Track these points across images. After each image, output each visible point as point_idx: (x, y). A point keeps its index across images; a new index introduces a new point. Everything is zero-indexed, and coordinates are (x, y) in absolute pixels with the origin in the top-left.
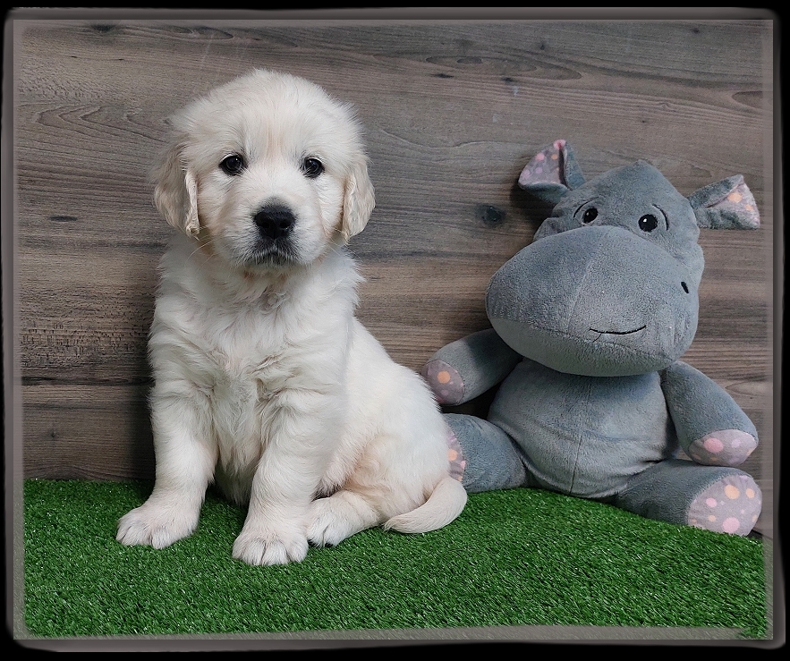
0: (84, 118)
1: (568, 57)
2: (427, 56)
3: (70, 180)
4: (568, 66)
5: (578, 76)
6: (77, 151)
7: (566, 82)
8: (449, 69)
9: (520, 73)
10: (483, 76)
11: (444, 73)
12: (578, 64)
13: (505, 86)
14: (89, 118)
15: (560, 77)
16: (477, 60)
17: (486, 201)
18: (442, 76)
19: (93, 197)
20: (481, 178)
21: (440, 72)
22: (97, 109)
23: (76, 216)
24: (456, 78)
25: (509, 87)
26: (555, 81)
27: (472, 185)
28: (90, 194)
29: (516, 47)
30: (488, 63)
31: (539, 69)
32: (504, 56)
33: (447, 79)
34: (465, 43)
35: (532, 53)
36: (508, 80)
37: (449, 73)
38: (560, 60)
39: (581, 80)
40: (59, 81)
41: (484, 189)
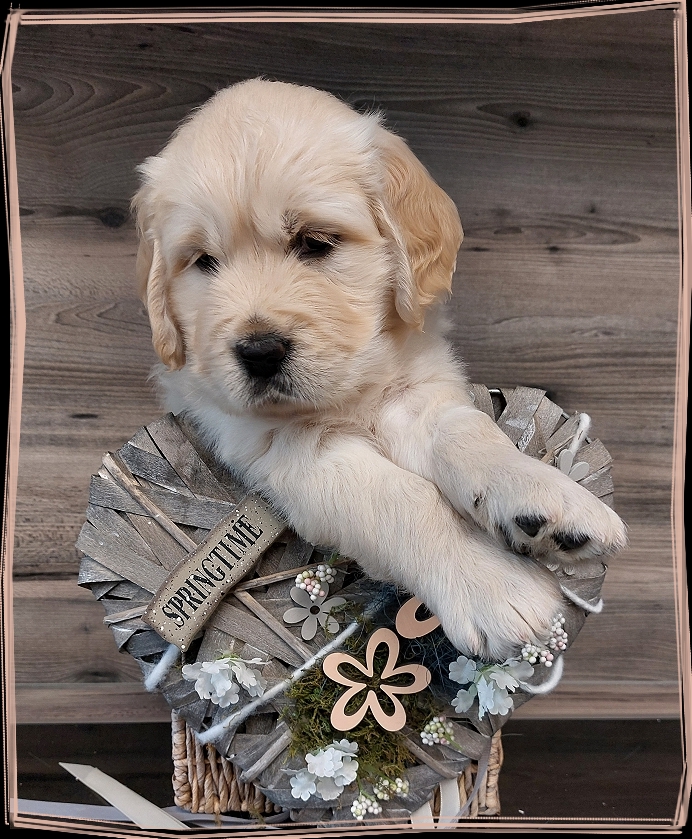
0: (100, 315)
1: (623, 219)
3: (89, 378)
4: (623, 229)
5: (635, 239)
6: (95, 349)
7: (621, 247)
8: (485, 241)
9: (566, 240)
10: (524, 246)
11: (479, 246)
12: (636, 227)
13: (550, 256)
14: (105, 315)
15: (615, 242)
16: (516, 230)
18: (477, 249)
19: (113, 394)
20: (526, 357)
21: (475, 246)
22: (112, 306)
23: (96, 413)
24: (493, 250)
25: (556, 256)
26: (608, 247)
27: (515, 364)
28: (109, 391)
29: (561, 213)
30: (527, 232)
31: (590, 235)
32: (547, 224)
33: (483, 253)
34: (502, 213)
35: (581, 218)
36: (554, 249)
37: (485, 246)
38: (614, 223)
39: (639, 244)
40: (73, 281)
41: (531, 368)
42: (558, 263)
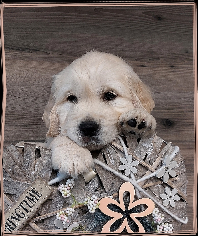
2: (136, 58)
8: (146, 63)
9: (177, 63)
10: (161, 65)
11: (143, 65)
13: (171, 69)
16: (158, 59)
17: (165, 117)
18: (142, 66)
20: (162, 108)
21: (142, 65)
24: (149, 66)
25: (173, 69)
27: (158, 111)
29: (175, 53)
30: (163, 60)
31: (186, 61)
32: (170, 57)
33: (145, 67)
34: (152, 52)
35: (183, 55)
36: (172, 67)
37: (145, 65)
41: (164, 112)
42: (174, 72)
